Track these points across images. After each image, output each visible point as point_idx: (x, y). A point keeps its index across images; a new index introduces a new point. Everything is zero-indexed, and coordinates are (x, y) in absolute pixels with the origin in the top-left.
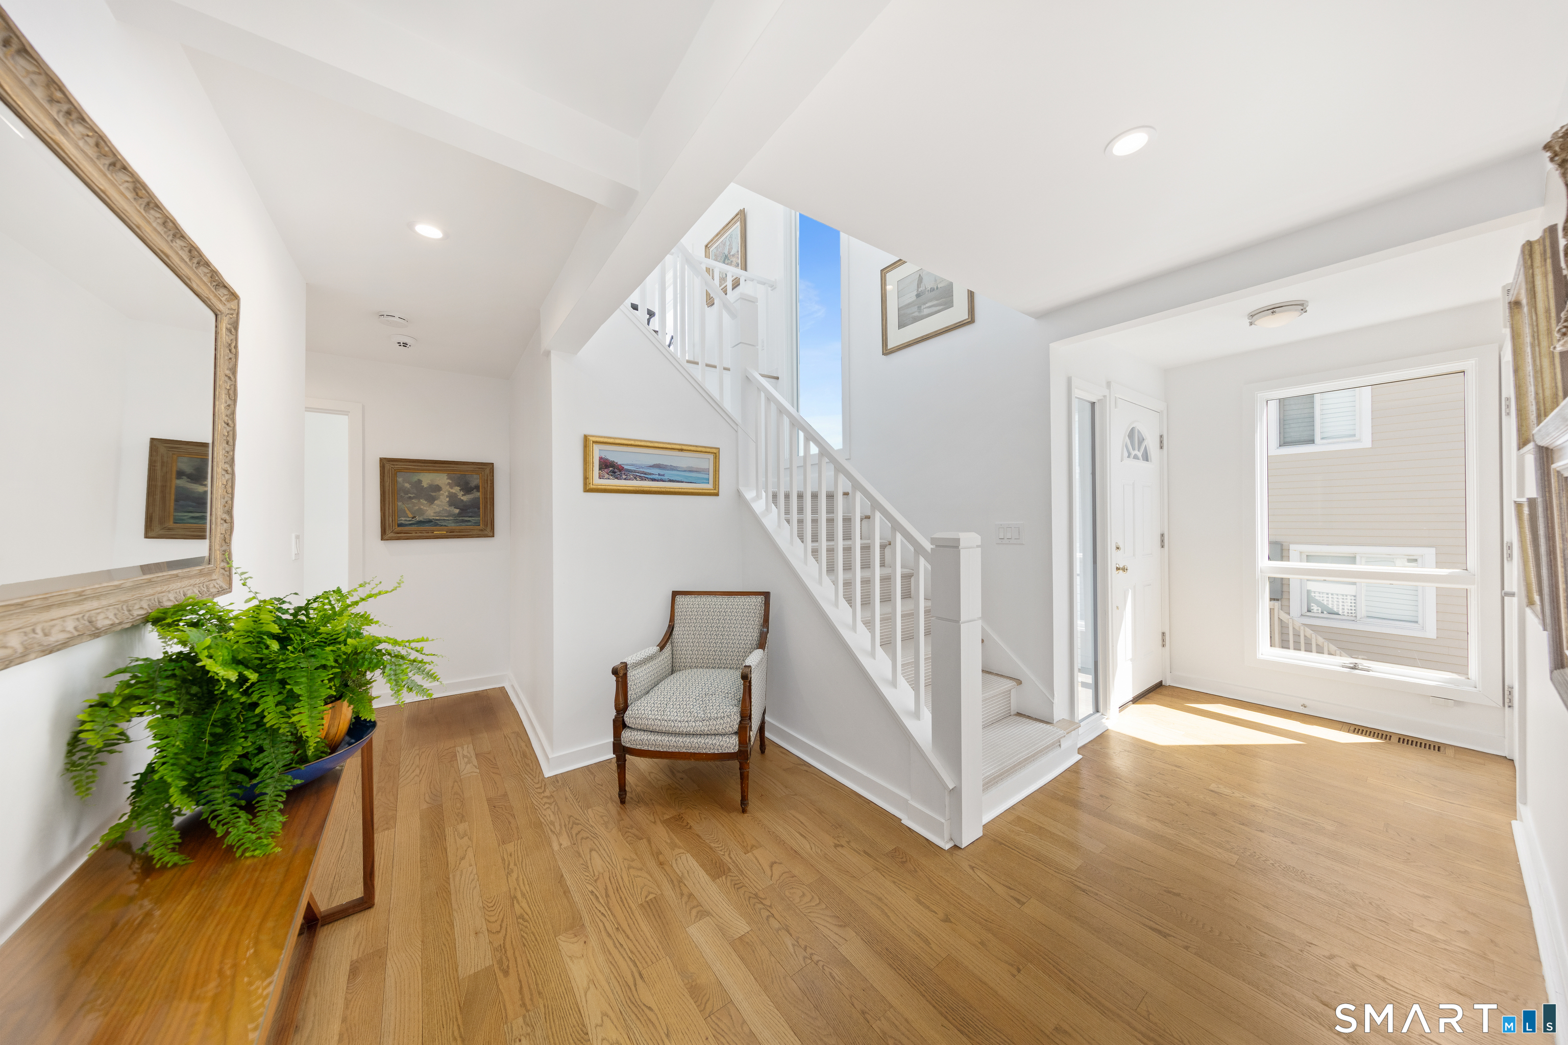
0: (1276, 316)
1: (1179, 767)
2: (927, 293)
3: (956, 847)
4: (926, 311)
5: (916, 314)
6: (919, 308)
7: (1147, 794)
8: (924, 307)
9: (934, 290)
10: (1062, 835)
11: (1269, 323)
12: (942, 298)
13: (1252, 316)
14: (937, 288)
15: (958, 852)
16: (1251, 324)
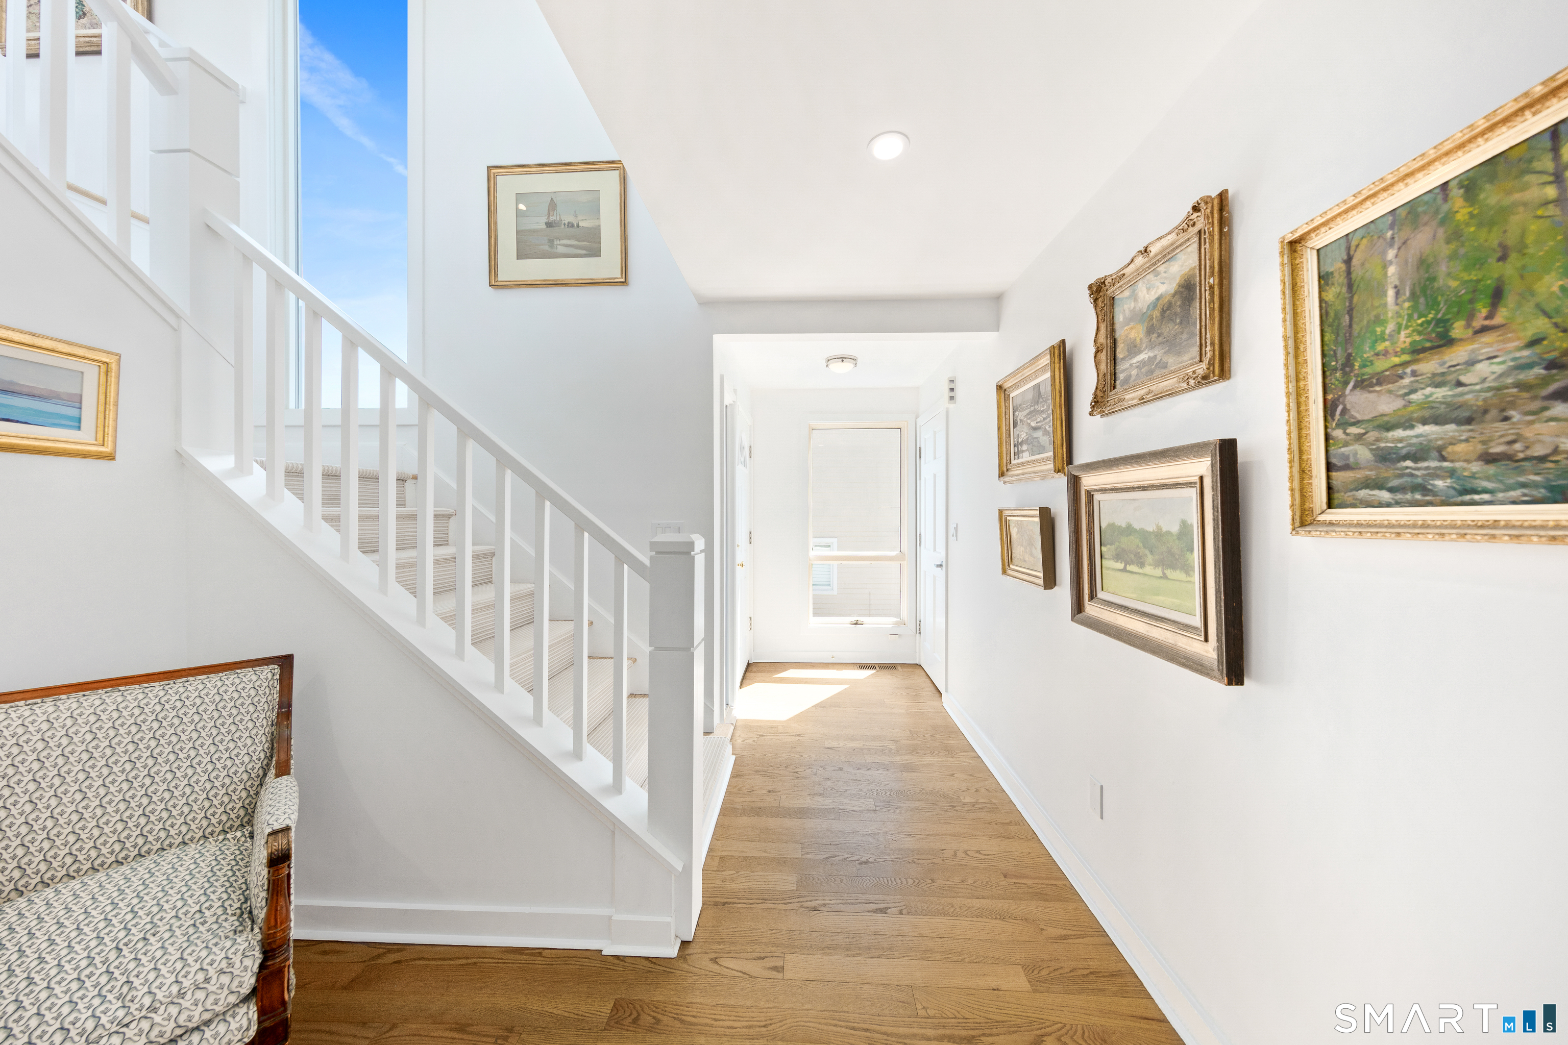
0: (844, 364)
1: (799, 735)
2: (563, 226)
3: (685, 944)
4: (561, 250)
5: (546, 248)
6: (551, 241)
7: (797, 772)
8: (558, 242)
9: (573, 226)
10: (764, 855)
11: (838, 368)
12: (584, 241)
13: (828, 360)
14: (578, 226)
15: (690, 950)
16: (827, 365)
